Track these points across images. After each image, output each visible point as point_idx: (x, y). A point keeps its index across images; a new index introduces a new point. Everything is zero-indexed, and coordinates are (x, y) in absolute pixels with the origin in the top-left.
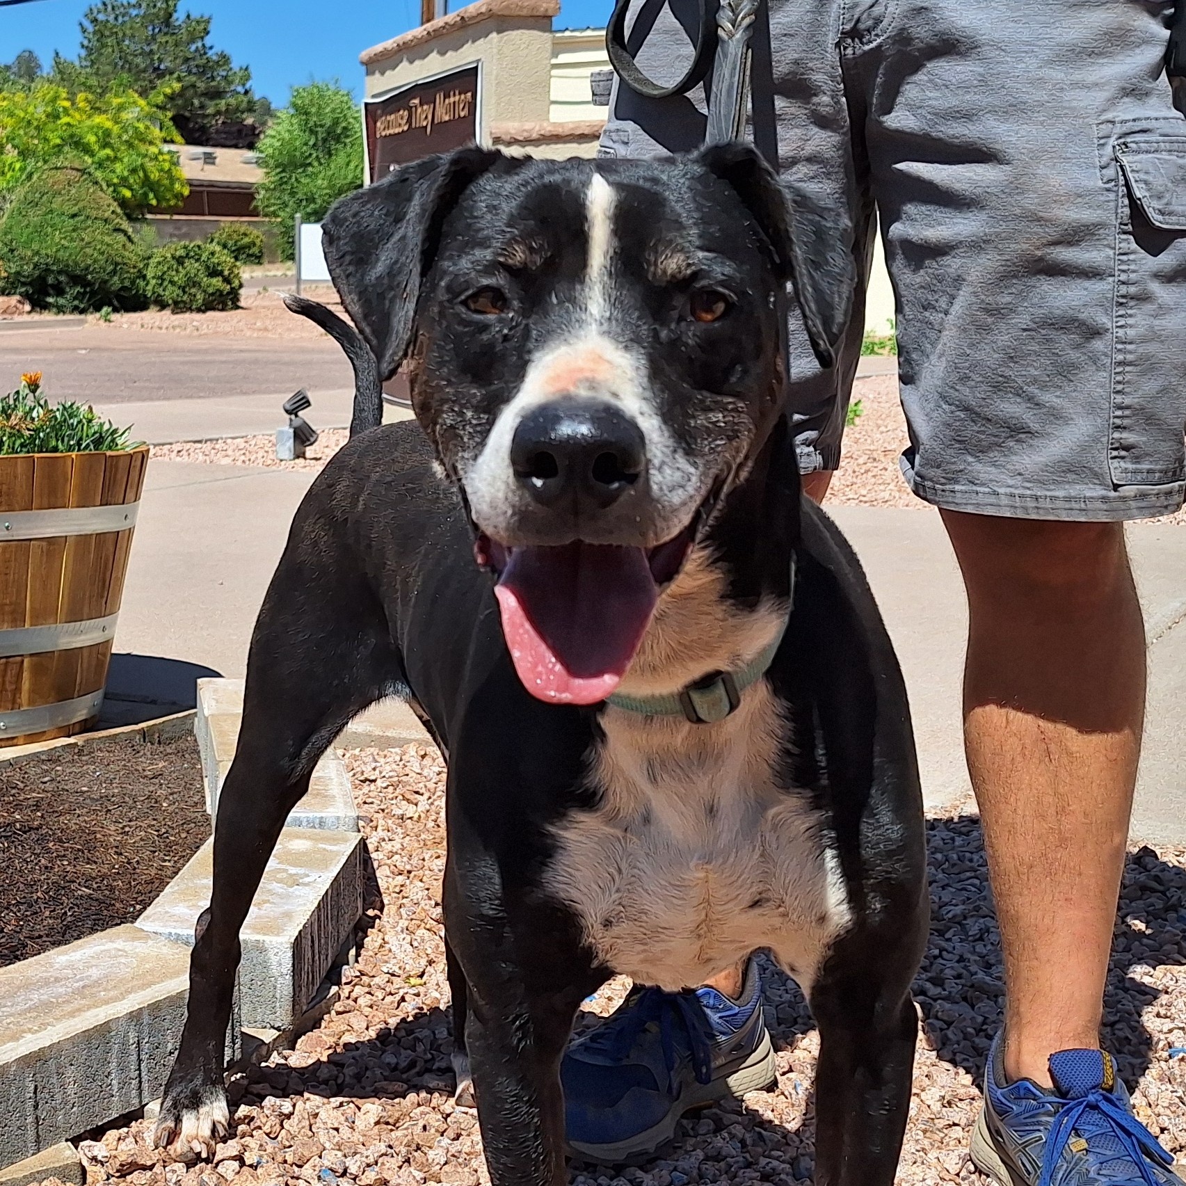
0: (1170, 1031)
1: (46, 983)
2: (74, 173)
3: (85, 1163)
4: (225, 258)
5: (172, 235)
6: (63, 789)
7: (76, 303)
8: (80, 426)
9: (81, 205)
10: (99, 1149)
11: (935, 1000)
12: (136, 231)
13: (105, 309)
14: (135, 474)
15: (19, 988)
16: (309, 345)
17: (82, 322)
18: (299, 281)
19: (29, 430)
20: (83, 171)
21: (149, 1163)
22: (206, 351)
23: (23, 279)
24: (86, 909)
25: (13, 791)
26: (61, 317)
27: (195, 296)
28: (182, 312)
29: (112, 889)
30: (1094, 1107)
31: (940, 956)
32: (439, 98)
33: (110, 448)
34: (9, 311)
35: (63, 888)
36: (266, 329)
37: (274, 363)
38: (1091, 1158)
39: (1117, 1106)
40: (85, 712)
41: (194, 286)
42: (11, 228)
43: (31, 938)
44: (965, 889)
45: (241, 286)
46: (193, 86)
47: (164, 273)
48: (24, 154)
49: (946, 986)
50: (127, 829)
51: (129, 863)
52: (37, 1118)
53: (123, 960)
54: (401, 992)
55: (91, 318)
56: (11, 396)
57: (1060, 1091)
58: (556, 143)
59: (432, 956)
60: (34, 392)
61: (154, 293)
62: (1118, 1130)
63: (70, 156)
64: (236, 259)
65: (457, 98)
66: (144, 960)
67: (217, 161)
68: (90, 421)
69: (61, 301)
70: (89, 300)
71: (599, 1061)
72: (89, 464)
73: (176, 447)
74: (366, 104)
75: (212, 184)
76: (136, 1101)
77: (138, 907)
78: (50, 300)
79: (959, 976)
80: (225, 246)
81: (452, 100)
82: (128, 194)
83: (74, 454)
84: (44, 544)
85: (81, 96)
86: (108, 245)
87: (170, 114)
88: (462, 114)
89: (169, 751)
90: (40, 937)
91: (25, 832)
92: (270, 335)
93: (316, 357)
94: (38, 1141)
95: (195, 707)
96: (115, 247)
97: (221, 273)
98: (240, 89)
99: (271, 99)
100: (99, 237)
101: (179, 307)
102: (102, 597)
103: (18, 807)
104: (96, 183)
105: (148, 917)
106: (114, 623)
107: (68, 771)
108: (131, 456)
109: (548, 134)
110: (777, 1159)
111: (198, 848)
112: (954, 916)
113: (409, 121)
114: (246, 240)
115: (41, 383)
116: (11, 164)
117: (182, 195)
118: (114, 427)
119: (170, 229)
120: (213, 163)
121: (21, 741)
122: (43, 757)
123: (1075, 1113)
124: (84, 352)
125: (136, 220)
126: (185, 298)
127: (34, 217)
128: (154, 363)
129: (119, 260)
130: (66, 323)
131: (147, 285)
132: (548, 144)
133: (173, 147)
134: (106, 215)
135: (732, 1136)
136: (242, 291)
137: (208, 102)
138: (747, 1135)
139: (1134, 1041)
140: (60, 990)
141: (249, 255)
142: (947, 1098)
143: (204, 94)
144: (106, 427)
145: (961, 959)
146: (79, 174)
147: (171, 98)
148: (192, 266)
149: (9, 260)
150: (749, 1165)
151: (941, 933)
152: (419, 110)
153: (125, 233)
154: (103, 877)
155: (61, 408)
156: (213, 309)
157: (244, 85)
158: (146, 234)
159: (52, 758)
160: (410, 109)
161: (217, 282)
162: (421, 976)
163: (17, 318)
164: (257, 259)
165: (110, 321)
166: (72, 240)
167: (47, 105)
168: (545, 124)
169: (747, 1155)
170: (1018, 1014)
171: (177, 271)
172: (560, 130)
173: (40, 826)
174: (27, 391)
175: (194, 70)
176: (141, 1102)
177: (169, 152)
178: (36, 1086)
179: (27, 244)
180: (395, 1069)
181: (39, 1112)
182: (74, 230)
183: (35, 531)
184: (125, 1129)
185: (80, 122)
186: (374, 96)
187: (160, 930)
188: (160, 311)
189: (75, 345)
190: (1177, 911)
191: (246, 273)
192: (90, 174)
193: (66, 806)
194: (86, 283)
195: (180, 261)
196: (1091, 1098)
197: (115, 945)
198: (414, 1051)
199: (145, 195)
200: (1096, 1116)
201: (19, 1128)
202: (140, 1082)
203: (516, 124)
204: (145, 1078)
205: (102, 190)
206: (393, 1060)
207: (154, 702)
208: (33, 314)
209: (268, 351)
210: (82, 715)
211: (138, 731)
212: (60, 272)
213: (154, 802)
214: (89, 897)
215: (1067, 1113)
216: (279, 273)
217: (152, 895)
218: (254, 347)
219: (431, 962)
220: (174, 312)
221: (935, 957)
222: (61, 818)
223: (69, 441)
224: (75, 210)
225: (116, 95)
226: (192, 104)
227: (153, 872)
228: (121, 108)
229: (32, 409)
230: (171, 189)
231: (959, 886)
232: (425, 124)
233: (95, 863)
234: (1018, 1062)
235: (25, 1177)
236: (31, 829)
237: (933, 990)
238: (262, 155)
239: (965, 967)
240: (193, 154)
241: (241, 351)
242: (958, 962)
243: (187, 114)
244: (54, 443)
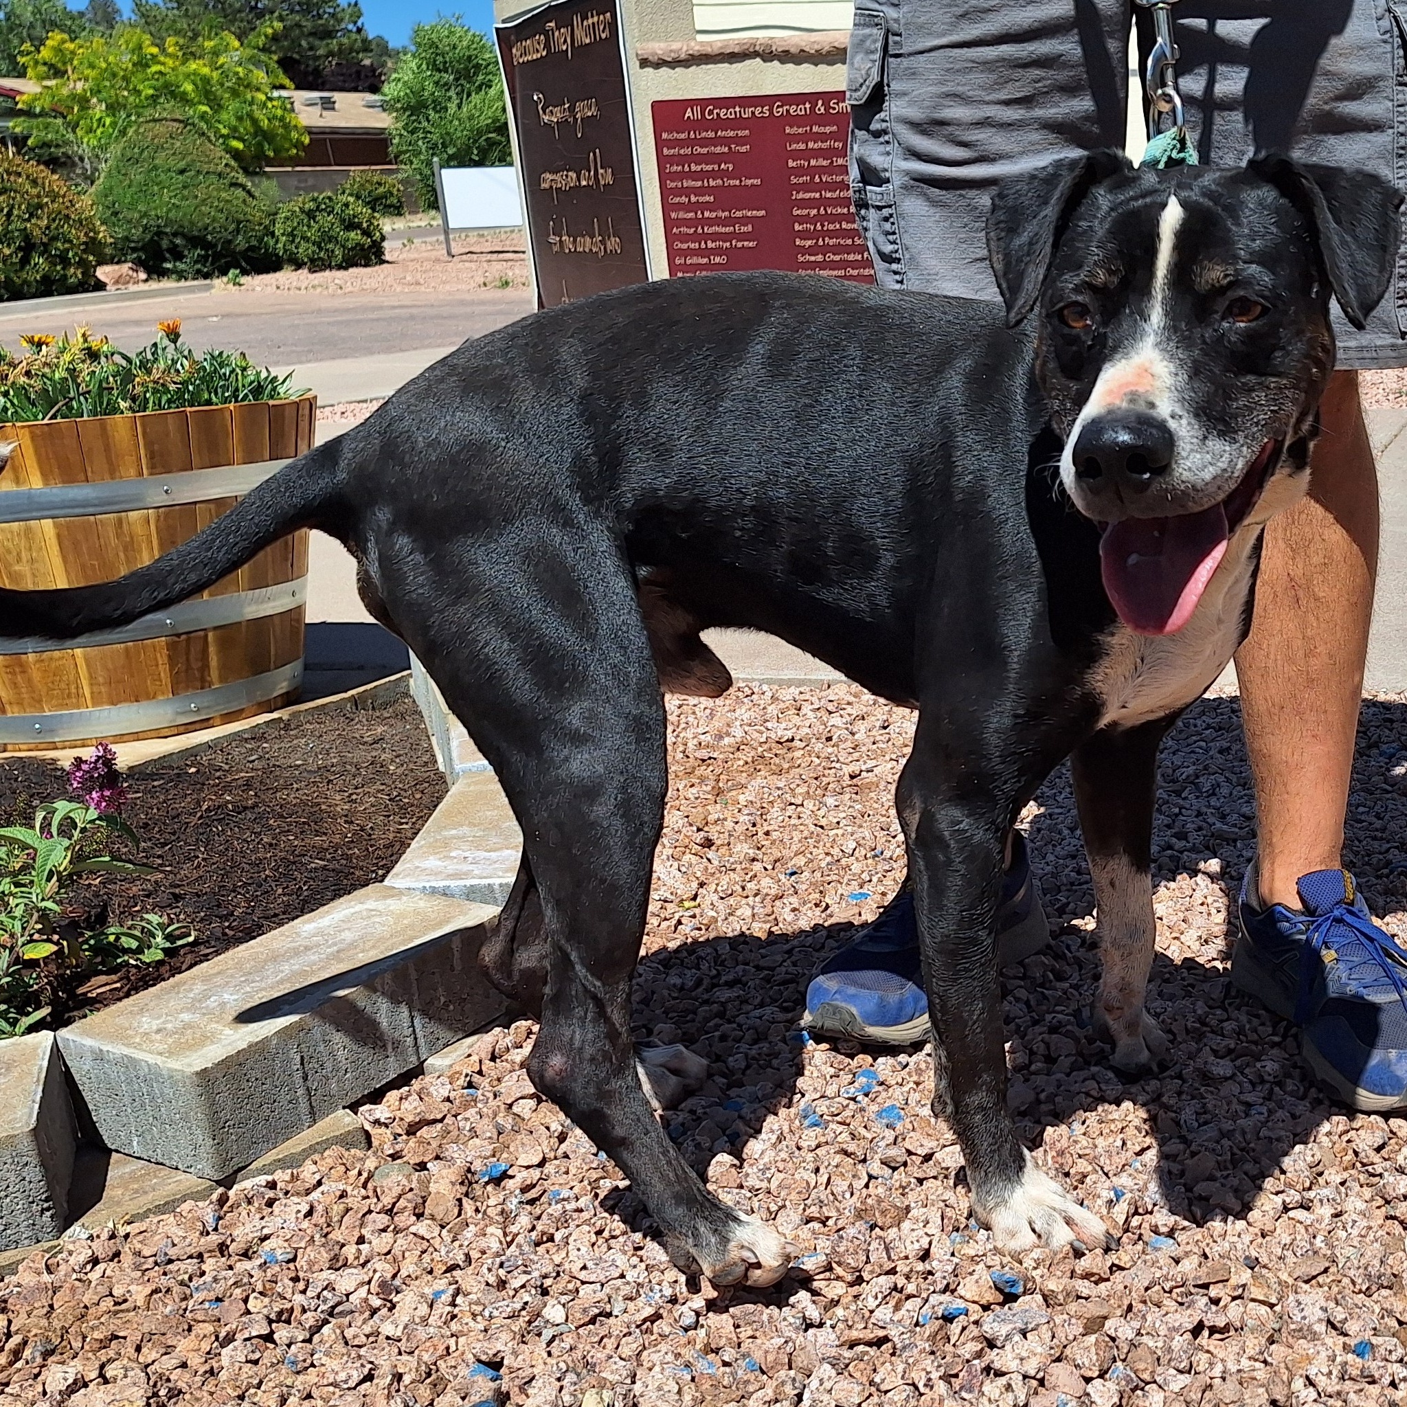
0: (1387, 851)
1: (296, 953)
2: (176, 125)
3: (368, 1127)
4: (361, 210)
5: (298, 188)
6: (274, 766)
7: (199, 266)
8: (233, 376)
9: (189, 158)
10: (381, 1111)
11: (1181, 852)
12: (254, 184)
13: (233, 272)
14: (304, 424)
15: (265, 961)
16: (468, 297)
17: (210, 287)
18: (446, 230)
19: (175, 383)
20: (185, 123)
21: (439, 1116)
22: (354, 310)
23: (132, 245)
24: (323, 881)
25: (218, 774)
26: (183, 283)
27: (333, 251)
28: (321, 270)
29: (349, 858)
30: (1339, 921)
31: (1180, 813)
32: (576, 20)
33: (272, 397)
34: (122, 280)
35: (294, 863)
36: (418, 283)
37: (432, 318)
38: (1341, 966)
39: (1359, 917)
40: (285, 684)
41: (330, 241)
42: (111, 188)
43: (266, 918)
44: (1193, 752)
45: (383, 238)
46: (298, 25)
47: (294, 229)
48: (112, 108)
49: (1191, 839)
50: (354, 797)
51: (362, 830)
52: (308, 1089)
53: (378, 920)
54: (677, 916)
55: (218, 283)
56: (148, 350)
57: (1309, 910)
58: (706, 64)
59: (703, 878)
60: (174, 342)
61: (285, 251)
62: (1362, 939)
63: (167, 108)
64: (374, 210)
65: (596, 19)
66: (402, 915)
67: (336, 106)
68: (244, 369)
69: (181, 266)
70: (212, 264)
71: (886, 948)
72: (250, 416)
73: (339, 409)
74: (497, 29)
75: (334, 131)
76: (414, 1059)
77: (380, 872)
78: (169, 265)
79: (1200, 829)
80: (358, 197)
81: (590, 21)
82: (240, 145)
83: (232, 406)
84: (212, 506)
85: (170, 40)
86: (227, 201)
87: (275, 58)
88: (603, 36)
89: (386, 715)
90: (276, 915)
91: (239, 813)
92: (423, 289)
93: (478, 309)
94: (312, 1112)
95: (410, 668)
96: (235, 202)
97: (357, 226)
98: (350, 27)
99: (386, 38)
100: (215, 193)
101: (317, 265)
102: (287, 560)
103: (227, 788)
104: (203, 134)
105: (397, 875)
106: (304, 586)
107: (276, 746)
108: (297, 404)
109: (696, 54)
110: (1061, 1012)
111: (436, 806)
112: (1188, 777)
113: (547, 46)
114: (381, 190)
115: (181, 330)
116: (100, 119)
117: (302, 143)
118: (273, 375)
119: (294, 182)
120: (333, 109)
121: (218, 721)
122: (246, 736)
123: (1324, 928)
124: (215, 319)
125: (255, 174)
126: (322, 254)
127: (137, 175)
128: (298, 325)
129: (241, 217)
130: (191, 290)
131: (277, 242)
132: (698, 65)
133: (284, 93)
134: (220, 168)
135: (1018, 1000)
136: (385, 244)
137: (317, 43)
138: (1031, 997)
139: (1359, 864)
140: (312, 958)
141: (385, 206)
142: (1204, 937)
143: (311, 34)
144: (264, 375)
145: (1199, 814)
146: (182, 125)
147: (275, 38)
148: (325, 220)
149: (114, 225)
150: (1035, 1023)
151: (1178, 793)
152: (557, 34)
153: (244, 187)
154: (336, 847)
155: (208, 357)
156: (356, 265)
157: (355, 23)
158: (267, 189)
159: (257, 735)
160: (546, 33)
161: (355, 236)
162: (694, 898)
163: (133, 288)
164: (397, 210)
165: (240, 285)
166: (185, 198)
167: (133, 52)
168: (693, 44)
169: (1034, 1014)
170: (1270, 844)
171: (309, 226)
172: (709, 50)
173: (255, 805)
174: (166, 342)
175: (297, 8)
176: (419, 1058)
177: (280, 97)
178: (302, 1057)
179: (132, 206)
180: (682, 988)
181: (309, 1083)
182: (185, 187)
183: (199, 493)
184: (406, 1088)
185: (173, 69)
186: (504, 21)
187: (413, 885)
188: (296, 270)
189: (204, 312)
190: (1378, 747)
191: (387, 225)
192: (193, 125)
193: (281, 782)
194: (207, 246)
195: (311, 215)
196: (1336, 913)
197: (366, 906)
198: (699, 969)
199: (260, 145)
200: (1342, 929)
201: (290, 1102)
202: (416, 1039)
203: (663, 45)
204: (420, 1034)
205: (210, 141)
206: (678, 981)
207: (361, 668)
208: (150, 283)
209: (425, 306)
210: (282, 687)
211: (349, 699)
212: (175, 235)
213: (379, 768)
214: (324, 868)
215: (1316, 929)
216: (423, 224)
217: (393, 858)
218: (409, 303)
219: (702, 885)
220: (312, 271)
221: (1177, 815)
222: (278, 795)
223: (223, 393)
224: (182, 165)
225: (210, 39)
226: (300, 45)
227: (391, 836)
228: (216, 53)
229: (174, 362)
230: (286, 137)
231: (1188, 750)
232: (564, 48)
233: (325, 834)
234: (1271, 890)
235: (304, 1150)
236: (245, 808)
237: (1179, 844)
238: (387, 98)
239: (1204, 820)
240: (308, 100)
241: (394, 307)
242: (1197, 816)
243: (296, 56)
244: (206, 396)
